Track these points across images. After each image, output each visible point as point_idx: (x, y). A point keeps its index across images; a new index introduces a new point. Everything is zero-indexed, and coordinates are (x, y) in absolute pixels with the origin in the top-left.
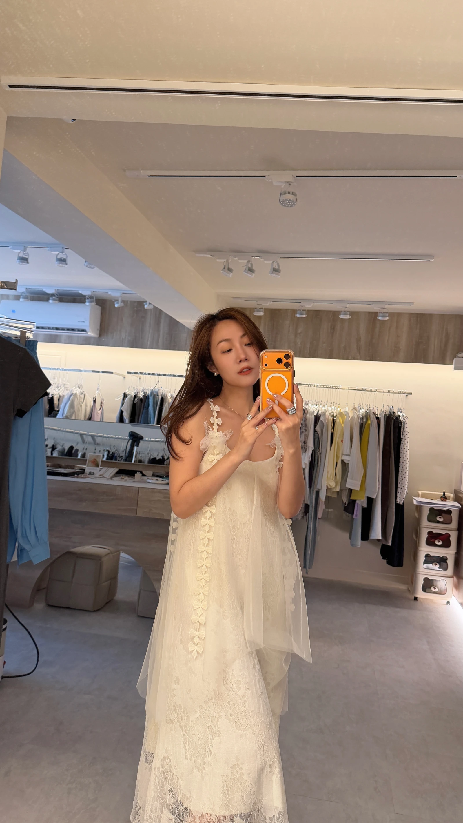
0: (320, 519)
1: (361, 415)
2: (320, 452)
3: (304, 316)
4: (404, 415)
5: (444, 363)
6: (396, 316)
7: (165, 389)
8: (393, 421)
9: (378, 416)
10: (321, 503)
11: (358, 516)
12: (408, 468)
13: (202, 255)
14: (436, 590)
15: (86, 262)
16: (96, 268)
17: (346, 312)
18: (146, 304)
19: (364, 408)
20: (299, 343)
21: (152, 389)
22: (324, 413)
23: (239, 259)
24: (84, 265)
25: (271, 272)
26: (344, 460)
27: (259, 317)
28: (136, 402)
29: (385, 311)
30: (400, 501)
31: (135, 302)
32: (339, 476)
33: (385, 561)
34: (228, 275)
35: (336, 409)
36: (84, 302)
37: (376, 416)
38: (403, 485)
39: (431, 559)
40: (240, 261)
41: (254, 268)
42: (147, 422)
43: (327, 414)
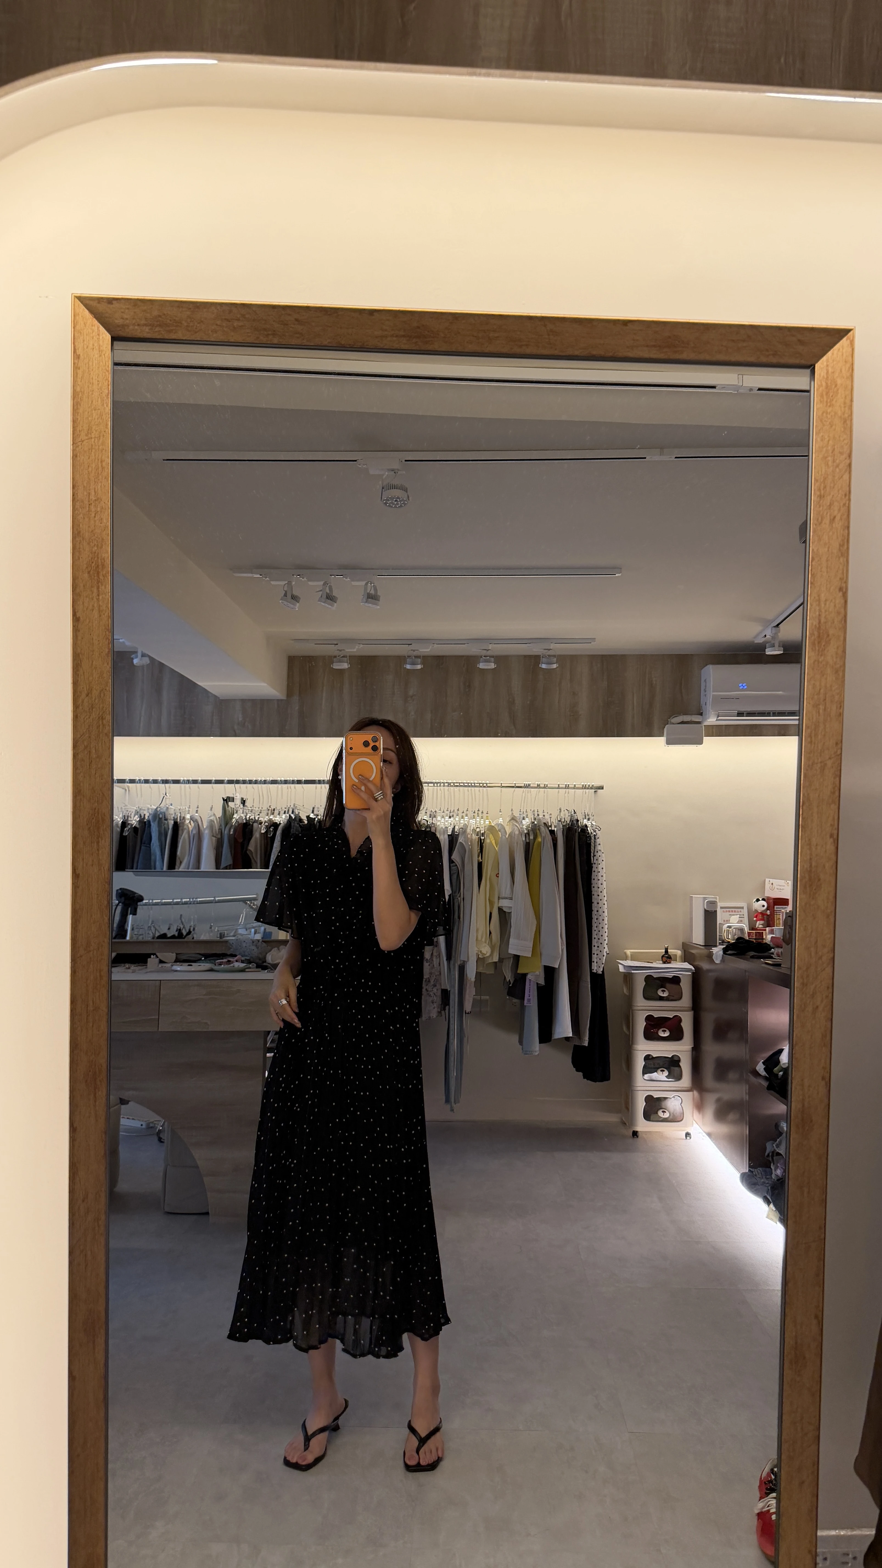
0: (468, 1013)
1: (525, 829)
2: (462, 897)
3: (419, 667)
4: (594, 824)
5: (649, 734)
6: (568, 661)
7: (179, 807)
8: (577, 834)
9: (553, 829)
10: (468, 985)
11: (531, 1002)
12: (606, 911)
13: (245, 575)
14: (667, 1115)
17: (488, 658)
18: (136, 656)
19: (528, 816)
21: (155, 808)
22: (464, 830)
23: (310, 580)
25: (365, 600)
26: (502, 907)
27: (341, 672)
28: (126, 834)
29: (550, 653)
30: (597, 968)
32: (496, 936)
33: (581, 1074)
34: (292, 606)
35: (482, 822)
37: (550, 829)
38: (600, 941)
39: (654, 1065)
40: (310, 583)
41: (335, 595)
42: (148, 866)
43: (468, 831)
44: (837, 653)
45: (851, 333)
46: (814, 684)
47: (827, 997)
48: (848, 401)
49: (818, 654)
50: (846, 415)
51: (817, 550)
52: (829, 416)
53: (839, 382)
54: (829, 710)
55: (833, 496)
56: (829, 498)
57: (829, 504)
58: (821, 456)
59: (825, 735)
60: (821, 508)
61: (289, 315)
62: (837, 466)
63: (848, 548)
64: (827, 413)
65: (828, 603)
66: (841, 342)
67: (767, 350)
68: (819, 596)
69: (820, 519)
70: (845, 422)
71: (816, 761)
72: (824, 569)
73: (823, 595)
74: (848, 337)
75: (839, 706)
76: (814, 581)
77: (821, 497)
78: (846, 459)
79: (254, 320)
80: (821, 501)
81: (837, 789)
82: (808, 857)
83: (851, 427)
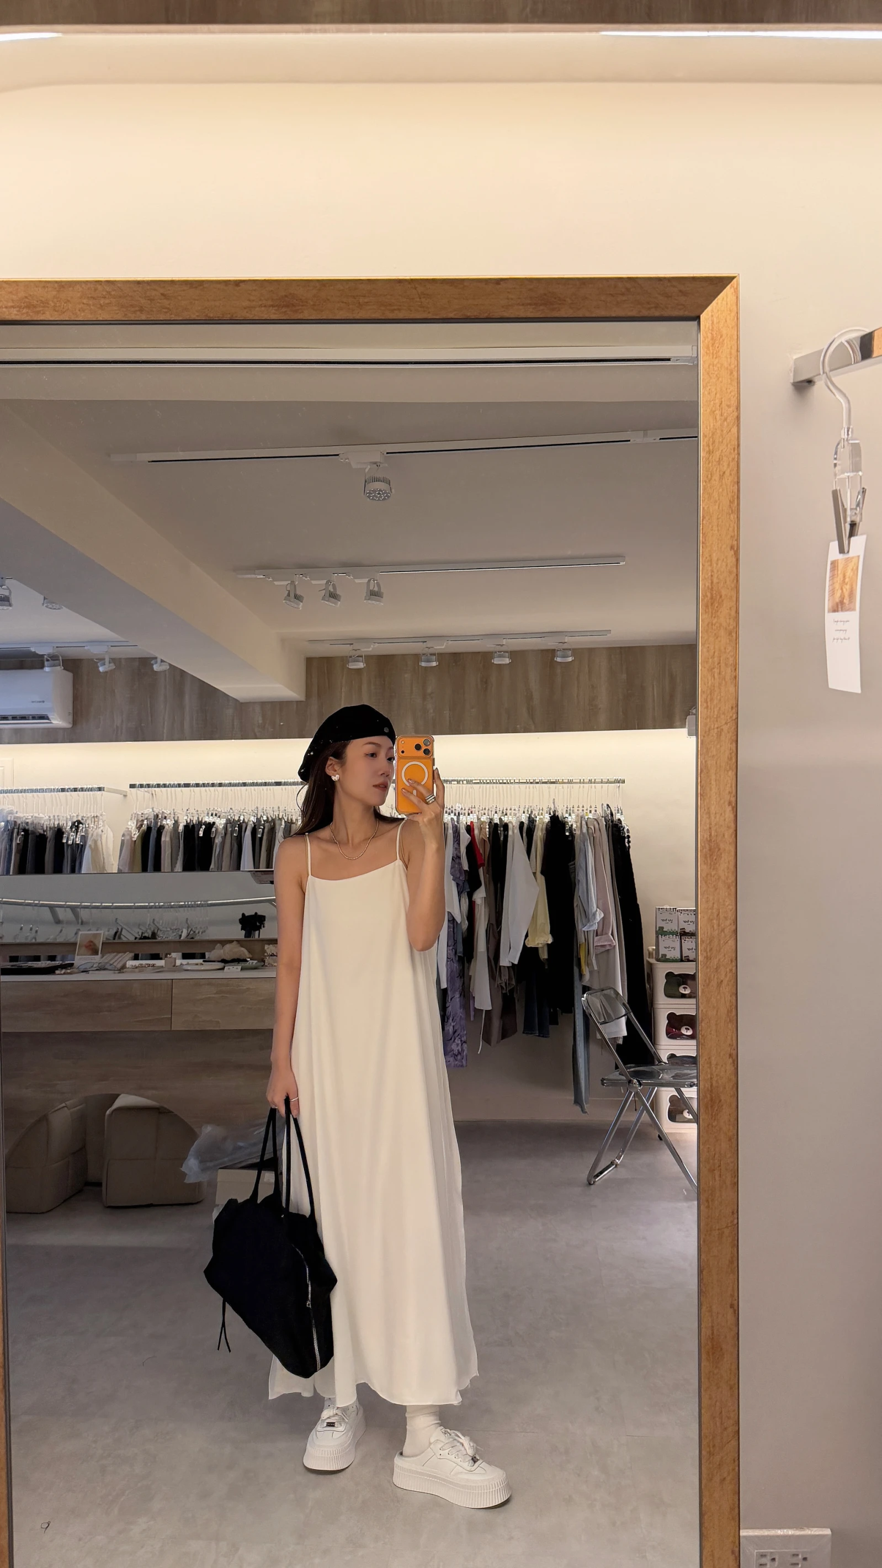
3: (434, 664)
5: (670, 725)
6: (586, 655)
13: (249, 576)
15: (44, 599)
16: (64, 608)
17: (503, 653)
18: (156, 663)
20: (432, 711)
23: (311, 580)
24: (43, 604)
25: (368, 598)
27: (359, 670)
29: (565, 646)
31: (133, 659)
34: (296, 606)
36: (42, 667)
40: (314, 582)
41: (338, 593)
44: (730, 615)
45: (735, 280)
46: (708, 647)
47: (731, 970)
48: (734, 352)
49: (712, 617)
50: (733, 366)
51: (708, 507)
52: (716, 368)
53: (724, 332)
54: (723, 673)
55: (722, 450)
56: (718, 454)
57: (717, 460)
58: (708, 410)
59: (720, 700)
60: (710, 465)
61: (155, 290)
62: (726, 419)
63: (738, 504)
64: (713, 366)
65: (720, 562)
66: (725, 290)
67: (648, 303)
68: (710, 556)
69: (709, 476)
70: (731, 373)
71: (712, 727)
72: (715, 528)
73: (714, 554)
74: (732, 285)
75: (733, 669)
76: (705, 540)
77: (709, 452)
78: (733, 412)
79: (120, 297)
80: (711, 457)
81: (734, 754)
82: (708, 826)
83: (738, 379)
